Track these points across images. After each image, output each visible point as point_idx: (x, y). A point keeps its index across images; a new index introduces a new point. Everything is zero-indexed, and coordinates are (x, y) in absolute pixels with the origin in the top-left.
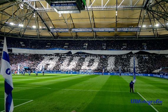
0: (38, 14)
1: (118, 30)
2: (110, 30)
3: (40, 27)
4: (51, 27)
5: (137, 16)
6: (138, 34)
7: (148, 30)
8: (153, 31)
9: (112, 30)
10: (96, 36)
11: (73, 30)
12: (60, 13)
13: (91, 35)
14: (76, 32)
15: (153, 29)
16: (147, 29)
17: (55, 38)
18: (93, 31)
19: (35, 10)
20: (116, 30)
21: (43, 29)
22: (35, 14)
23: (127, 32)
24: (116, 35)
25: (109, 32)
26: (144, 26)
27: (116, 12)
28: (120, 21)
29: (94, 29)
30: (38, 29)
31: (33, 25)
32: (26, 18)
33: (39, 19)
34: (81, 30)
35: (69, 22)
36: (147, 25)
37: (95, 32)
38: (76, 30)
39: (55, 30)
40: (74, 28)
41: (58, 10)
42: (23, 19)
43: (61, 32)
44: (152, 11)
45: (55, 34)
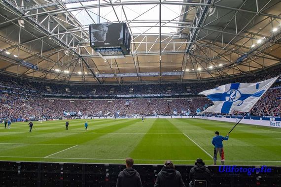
0: (83, 60)
1: (163, 74)
2: (155, 74)
3: (86, 73)
4: (96, 73)
5: (181, 60)
6: (182, 78)
7: (191, 74)
8: (196, 74)
9: (157, 74)
10: (141, 80)
11: (118, 75)
12: (105, 58)
13: (136, 79)
14: (122, 77)
15: (196, 72)
16: (191, 72)
17: (101, 83)
18: (138, 76)
19: (80, 56)
20: (161, 74)
21: (89, 75)
22: (80, 60)
23: (171, 76)
24: (161, 79)
25: (154, 76)
26: (187, 70)
27: (161, 57)
28: (164, 66)
29: (139, 74)
30: (83, 75)
31: (78, 71)
32: (71, 65)
33: (85, 65)
34: (126, 75)
35: (115, 67)
36: (190, 69)
37: (141, 77)
38: (122, 75)
39: (100, 76)
40: (120, 73)
41: (103, 56)
42: (68, 66)
43: (106, 78)
44: (194, 56)
45: (101, 79)
